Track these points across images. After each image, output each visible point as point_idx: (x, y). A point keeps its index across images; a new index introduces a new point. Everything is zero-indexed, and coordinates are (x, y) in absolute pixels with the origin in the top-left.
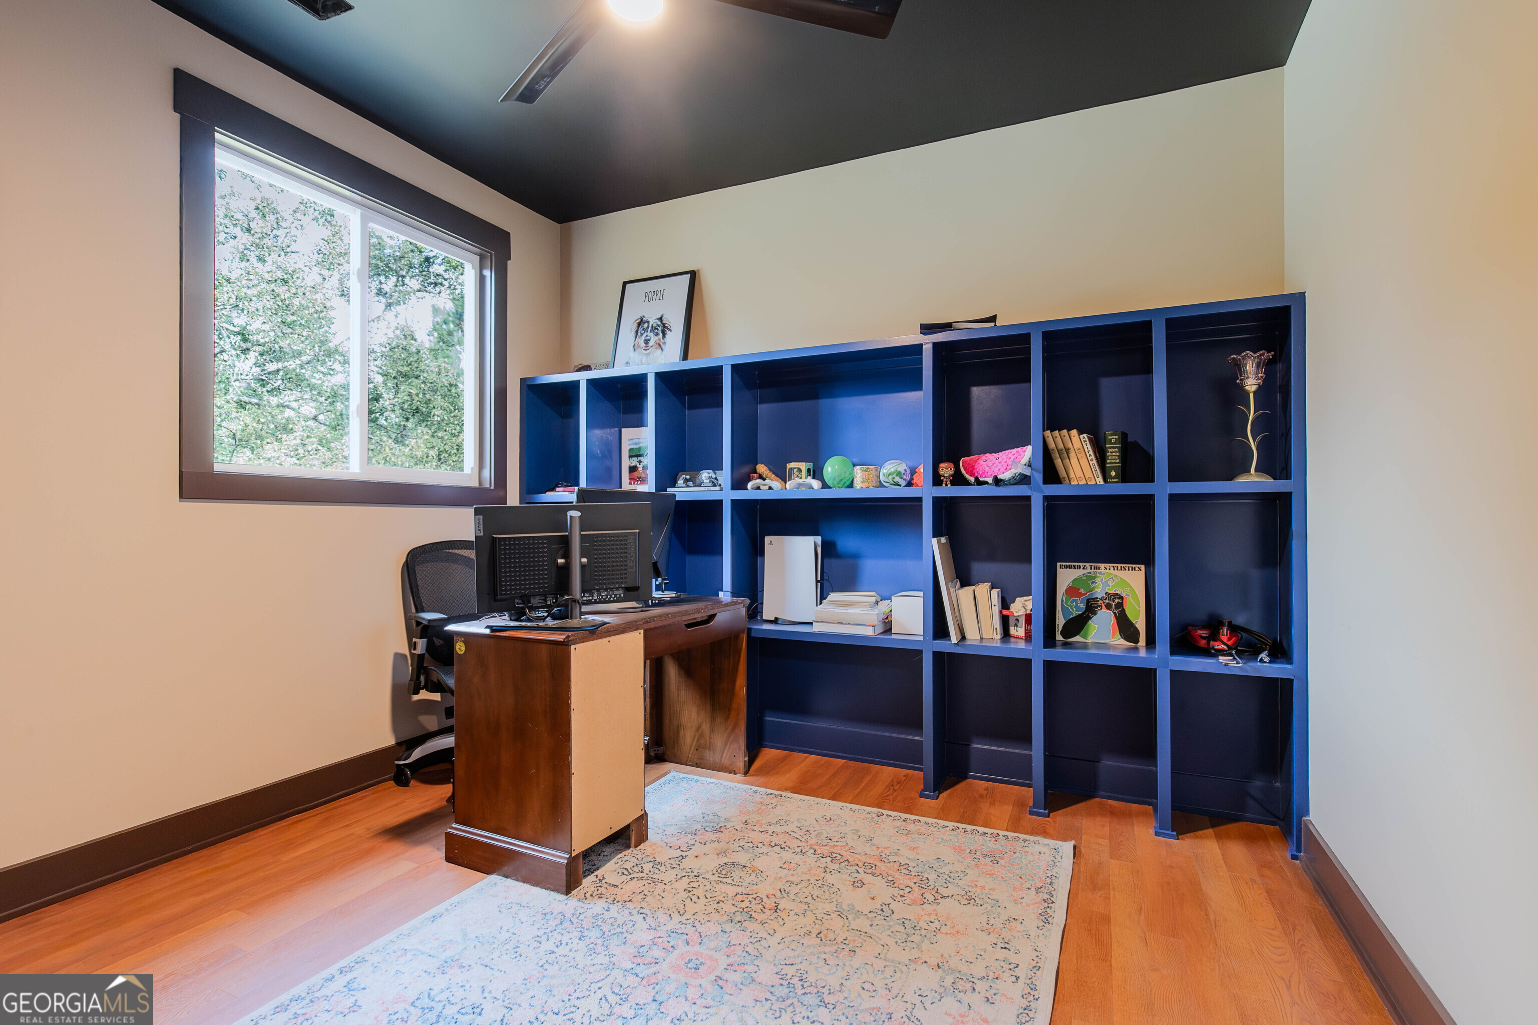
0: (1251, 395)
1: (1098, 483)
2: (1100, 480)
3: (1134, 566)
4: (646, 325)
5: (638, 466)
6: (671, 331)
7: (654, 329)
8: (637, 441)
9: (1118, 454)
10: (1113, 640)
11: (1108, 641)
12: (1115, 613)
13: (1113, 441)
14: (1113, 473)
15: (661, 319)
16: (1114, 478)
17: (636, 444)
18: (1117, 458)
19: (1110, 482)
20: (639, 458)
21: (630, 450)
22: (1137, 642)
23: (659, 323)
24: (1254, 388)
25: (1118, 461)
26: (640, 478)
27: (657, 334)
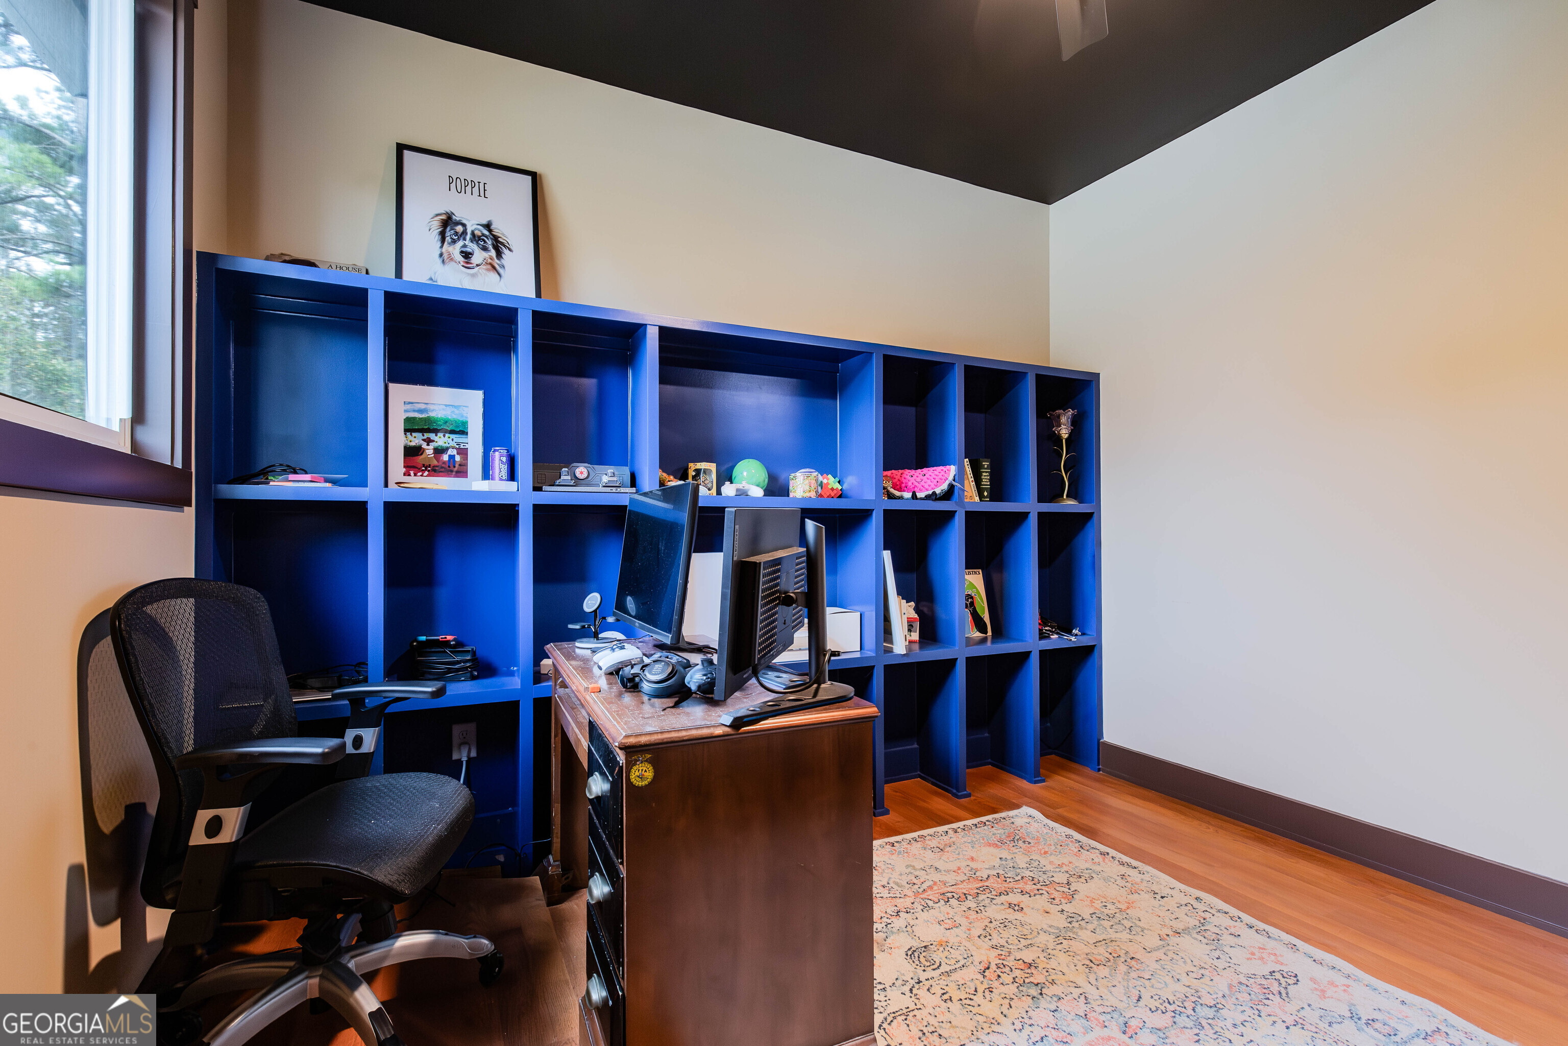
0: (1064, 441)
1: (977, 501)
2: (977, 499)
3: (975, 570)
4: (459, 229)
5: (424, 445)
6: (510, 250)
7: (475, 238)
8: (423, 406)
9: (989, 477)
10: (972, 633)
11: (970, 635)
12: (970, 611)
13: (986, 466)
14: (986, 494)
15: (488, 226)
16: (986, 497)
17: (420, 411)
18: (988, 481)
19: (983, 501)
20: (427, 435)
21: (408, 420)
22: (986, 632)
23: (486, 233)
24: (1066, 436)
25: (989, 483)
26: (429, 466)
27: (485, 249)
